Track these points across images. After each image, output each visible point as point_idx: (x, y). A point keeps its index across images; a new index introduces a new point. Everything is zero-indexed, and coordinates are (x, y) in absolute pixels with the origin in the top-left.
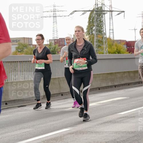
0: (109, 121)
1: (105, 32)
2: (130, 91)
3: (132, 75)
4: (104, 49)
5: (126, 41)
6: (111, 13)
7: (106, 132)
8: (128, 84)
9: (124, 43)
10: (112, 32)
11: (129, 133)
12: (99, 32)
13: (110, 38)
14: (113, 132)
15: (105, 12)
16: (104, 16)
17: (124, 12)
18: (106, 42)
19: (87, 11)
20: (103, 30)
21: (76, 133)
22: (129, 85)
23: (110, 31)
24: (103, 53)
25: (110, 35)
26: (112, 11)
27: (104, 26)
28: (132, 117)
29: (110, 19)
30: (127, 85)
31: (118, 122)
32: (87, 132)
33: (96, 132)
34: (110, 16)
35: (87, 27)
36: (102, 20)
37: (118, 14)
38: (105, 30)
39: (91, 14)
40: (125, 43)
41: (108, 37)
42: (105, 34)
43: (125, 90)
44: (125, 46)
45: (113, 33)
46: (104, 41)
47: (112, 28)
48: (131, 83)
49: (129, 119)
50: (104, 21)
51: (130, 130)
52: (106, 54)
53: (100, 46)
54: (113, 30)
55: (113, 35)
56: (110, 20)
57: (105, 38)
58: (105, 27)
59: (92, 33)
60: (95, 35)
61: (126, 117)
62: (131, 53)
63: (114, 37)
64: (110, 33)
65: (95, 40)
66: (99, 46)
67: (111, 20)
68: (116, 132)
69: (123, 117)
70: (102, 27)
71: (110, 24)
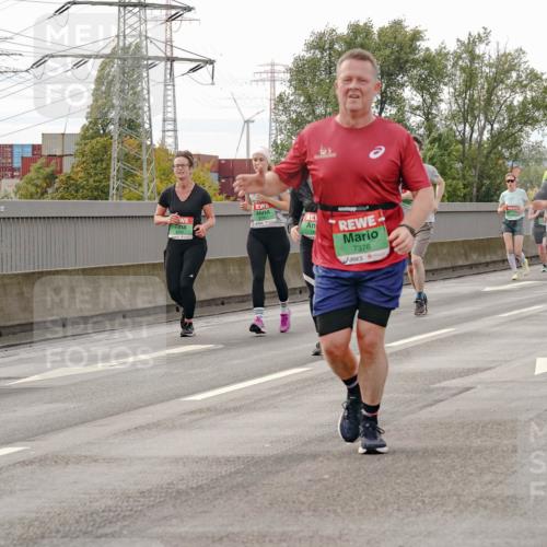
0: (154, 424)
1: (147, 126)
2: (226, 323)
3: (233, 270)
4: (145, 183)
5: (216, 157)
6: (169, 66)
7: (142, 459)
8: (220, 302)
9: (211, 163)
10: (170, 127)
11: (218, 461)
12: (130, 127)
13: (163, 149)
14: (165, 458)
15: (150, 62)
16: (145, 74)
17: (211, 62)
18: (149, 163)
19: (90, 57)
20: (144, 123)
21: (42, 461)
22: (223, 304)
23: (164, 126)
24: (140, 198)
25: (164, 138)
26: (172, 60)
27: (146, 109)
28: (228, 410)
29: (165, 86)
30: (217, 305)
31: (182, 427)
32: (79, 460)
33: (109, 460)
34: (165, 76)
35: (89, 110)
36: (139, 88)
37: (194, 70)
38: (150, 120)
39: (102, 68)
40: (213, 166)
41: (157, 146)
42: (149, 134)
43: (210, 319)
44: (215, 176)
45: (175, 131)
46: (145, 157)
47: (170, 115)
48: (230, 298)
49: (219, 417)
50: (145, 92)
51: (220, 454)
52: (150, 198)
53: (133, 175)
54: (175, 121)
55: (176, 138)
56: (166, 90)
57: (148, 147)
58: (149, 110)
59: (104, 131)
60: (116, 137)
61: (209, 409)
62: (232, 198)
63: (176, 145)
64: (164, 131)
65: (115, 155)
66: (128, 175)
67: (169, 87)
68: (176, 460)
69: (201, 411)
70: (140, 112)
71: (165, 101)
